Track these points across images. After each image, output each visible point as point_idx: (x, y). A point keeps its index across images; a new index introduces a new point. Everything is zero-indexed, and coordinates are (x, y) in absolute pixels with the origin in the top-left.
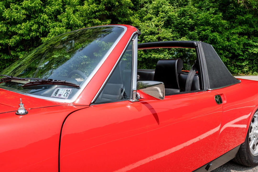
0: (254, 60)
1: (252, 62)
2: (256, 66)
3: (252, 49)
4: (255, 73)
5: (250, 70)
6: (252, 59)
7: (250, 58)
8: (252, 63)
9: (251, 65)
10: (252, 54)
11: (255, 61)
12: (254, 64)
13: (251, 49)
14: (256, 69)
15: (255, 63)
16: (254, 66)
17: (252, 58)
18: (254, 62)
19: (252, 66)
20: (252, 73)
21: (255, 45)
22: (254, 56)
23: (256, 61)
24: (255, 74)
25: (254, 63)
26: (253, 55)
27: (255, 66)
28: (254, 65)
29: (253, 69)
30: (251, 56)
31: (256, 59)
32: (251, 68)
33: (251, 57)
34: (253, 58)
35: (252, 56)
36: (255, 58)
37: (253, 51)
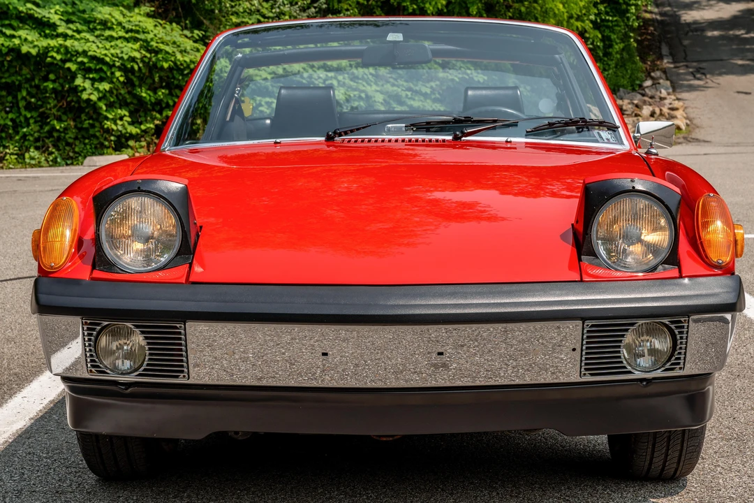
0: (19, 88)
1: (10, 99)
2: (32, 121)
3: (8, 32)
4: (32, 154)
5: (6, 138)
6: (13, 82)
7: (3, 80)
8: (15, 105)
9: (7, 113)
10: (9, 58)
11: (24, 93)
12: (23, 112)
13: (4, 30)
14: (36, 135)
15: (29, 107)
16: (22, 119)
17: (13, 78)
18: (19, 97)
19: (12, 120)
20: (21, 156)
21: (22, 12)
22: (21, 69)
23: (29, 93)
24: (32, 158)
25: (22, 104)
26: (15, 64)
27: (27, 119)
28: (20, 114)
29: (17, 133)
30: (7, 70)
31: (31, 86)
32: (11, 131)
33: (6, 75)
34: (17, 79)
35: (12, 70)
36: (28, 80)
37: (17, 41)
